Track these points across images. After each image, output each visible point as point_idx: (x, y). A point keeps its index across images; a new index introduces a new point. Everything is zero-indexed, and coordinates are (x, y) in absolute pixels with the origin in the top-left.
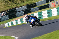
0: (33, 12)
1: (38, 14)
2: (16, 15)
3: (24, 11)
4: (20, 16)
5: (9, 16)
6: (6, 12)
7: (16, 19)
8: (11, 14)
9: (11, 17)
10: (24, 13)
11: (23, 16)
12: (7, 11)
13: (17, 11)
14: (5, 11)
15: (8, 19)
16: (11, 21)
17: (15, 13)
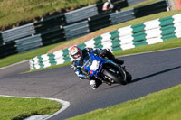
0: (116, 23)
1: (132, 30)
2: (64, 35)
3: (89, 22)
4: (76, 36)
5: (41, 36)
6: (35, 25)
7: (64, 45)
8: (49, 31)
9: (48, 40)
10: (90, 27)
11: (85, 37)
12: (36, 22)
13: (68, 21)
14: (32, 21)
15: (40, 47)
16: (50, 52)
17: (61, 27)
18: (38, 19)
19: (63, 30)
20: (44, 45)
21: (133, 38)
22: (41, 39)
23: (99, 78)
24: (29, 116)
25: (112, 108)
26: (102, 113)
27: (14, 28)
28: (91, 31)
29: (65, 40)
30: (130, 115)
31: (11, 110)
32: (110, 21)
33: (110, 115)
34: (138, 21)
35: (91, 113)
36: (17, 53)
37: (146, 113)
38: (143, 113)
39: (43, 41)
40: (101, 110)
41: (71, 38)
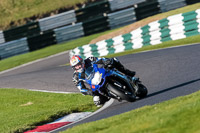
0: (166, 11)
1: (183, 18)
2: (108, 23)
3: (136, 10)
4: (122, 25)
5: (83, 25)
6: (76, 12)
7: (108, 34)
8: (91, 19)
9: (90, 29)
10: (136, 15)
11: (131, 26)
12: (77, 9)
13: (112, 8)
14: (72, 8)
15: (82, 36)
16: (92, 42)
17: (105, 15)
18: (79, 5)
19: (107, 18)
20: (86, 35)
21: (184, 27)
22: (82, 28)
23: (103, 93)
24: (69, 113)
25: (160, 104)
26: (149, 109)
27: (53, 16)
28: (138, 19)
29: (108, 29)
30: (180, 113)
31: (48, 107)
32: (159, 9)
33: (159, 113)
34: (189, 8)
35: (138, 110)
36: (55, 43)
37: (198, 111)
38: (195, 111)
39: (85, 30)
40: (149, 107)
41: (116, 27)
